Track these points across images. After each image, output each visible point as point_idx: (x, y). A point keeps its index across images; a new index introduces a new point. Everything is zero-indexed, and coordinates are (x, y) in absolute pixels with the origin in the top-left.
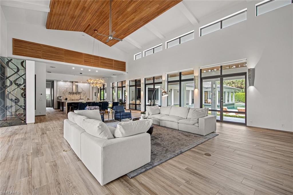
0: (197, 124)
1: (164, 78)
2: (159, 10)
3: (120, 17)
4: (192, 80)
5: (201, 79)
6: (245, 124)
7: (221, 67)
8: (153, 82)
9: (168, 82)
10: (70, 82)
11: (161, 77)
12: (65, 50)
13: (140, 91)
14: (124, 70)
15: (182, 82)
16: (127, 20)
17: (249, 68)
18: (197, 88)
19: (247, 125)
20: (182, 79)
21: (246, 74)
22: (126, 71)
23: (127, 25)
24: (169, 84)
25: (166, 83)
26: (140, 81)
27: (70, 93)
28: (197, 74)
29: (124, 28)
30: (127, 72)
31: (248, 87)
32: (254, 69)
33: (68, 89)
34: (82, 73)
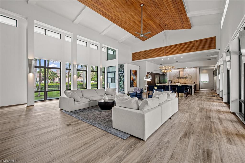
27: (178, 78)
29: (173, 10)
33: (177, 75)
34: (178, 61)
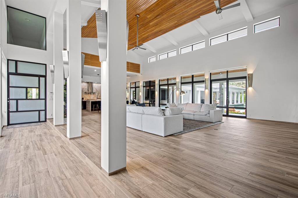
0: (208, 115)
1: (178, 80)
2: (177, 25)
3: (142, 29)
4: (203, 81)
5: (211, 81)
6: (245, 117)
7: (227, 71)
8: (167, 83)
9: (182, 83)
10: (86, 82)
11: (175, 79)
12: (91, 55)
13: (155, 91)
14: (138, 71)
15: (194, 84)
16: (148, 31)
17: (249, 73)
18: (207, 89)
19: (247, 118)
20: (194, 81)
21: (246, 77)
22: (140, 73)
23: (147, 35)
24: (182, 85)
25: (180, 84)
26: (154, 82)
28: (207, 77)
30: (142, 73)
31: (248, 88)
32: (252, 75)
